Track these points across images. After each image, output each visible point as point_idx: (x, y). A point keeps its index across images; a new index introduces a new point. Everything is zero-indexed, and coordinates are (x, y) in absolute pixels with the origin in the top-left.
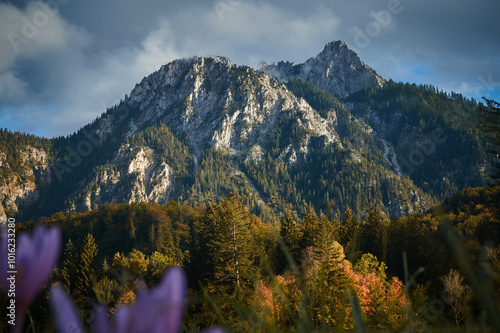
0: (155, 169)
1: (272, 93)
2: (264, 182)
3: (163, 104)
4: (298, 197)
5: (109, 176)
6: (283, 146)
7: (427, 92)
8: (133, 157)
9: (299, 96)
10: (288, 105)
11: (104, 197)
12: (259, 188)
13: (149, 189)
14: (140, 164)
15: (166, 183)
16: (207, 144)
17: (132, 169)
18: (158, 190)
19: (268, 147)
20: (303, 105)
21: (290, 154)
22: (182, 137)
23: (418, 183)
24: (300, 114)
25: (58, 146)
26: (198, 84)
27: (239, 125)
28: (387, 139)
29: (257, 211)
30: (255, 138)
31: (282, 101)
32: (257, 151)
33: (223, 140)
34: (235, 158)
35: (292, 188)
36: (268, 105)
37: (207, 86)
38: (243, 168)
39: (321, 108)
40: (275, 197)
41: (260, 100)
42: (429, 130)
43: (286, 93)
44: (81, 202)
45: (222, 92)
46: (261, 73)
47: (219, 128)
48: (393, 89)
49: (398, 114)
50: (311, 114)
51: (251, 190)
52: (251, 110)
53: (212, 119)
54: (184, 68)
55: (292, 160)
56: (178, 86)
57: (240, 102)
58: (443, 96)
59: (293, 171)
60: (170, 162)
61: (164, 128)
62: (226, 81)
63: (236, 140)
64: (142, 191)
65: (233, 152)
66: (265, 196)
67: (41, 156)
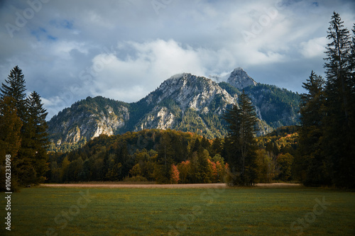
0: (167, 115)
1: (213, 87)
2: (209, 121)
3: (171, 91)
4: (221, 128)
5: (150, 118)
6: (216, 108)
7: (273, 88)
8: (159, 110)
9: (223, 88)
10: (219, 92)
11: (148, 125)
12: (207, 123)
13: (165, 123)
14: (162, 114)
15: (171, 120)
16: (188, 106)
17: (159, 115)
18: (168, 123)
19: (210, 107)
20: (225, 92)
21: (219, 110)
22: (178, 104)
23: (268, 123)
24: (223, 95)
25: (132, 106)
26: (185, 83)
27: (200, 99)
28: (257, 105)
29: (205, 132)
30: (205, 105)
31: (217, 90)
32: (206, 109)
33: (193, 105)
34: (198, 112)
35: (219, 124)
36: (211, 92)
37: (188, 84)
38: (201, 116)
39: (231, 93)
40: (212, 127)
41: (208, 90)
42: (272, 103)
43: (218, 87)
44: (139, 127)
45: (194, 87)
46: (209, 80)
47: (192, 100)
48: (260, 87)
49: (262, 96)
50: (227, 95)
51: (203, 124)
52: (205, 94)
53: (190, 97)
54: (180, 77)
55: (220, 113)
56: (177, 84)
57: (200, 91)
58: (279, 89)
59: (220, 117)
60: (173, 113)
62: (196, 83)
63: (198, 105)
64: (162, 123)
65: (197, 109)
66: (209, 127)
67: (126, 110)
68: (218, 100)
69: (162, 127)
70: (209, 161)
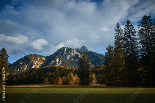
0: (59, 61)
1: (75, 52)
2: (73, 63)
3: (61, 53)
4: (77, 66)
5: (53, 62)
6: (76, 59)
7: (95, 53)
8: (56, 59)
10: (77, 54)
11: (52, 65)
12: (73, 64)
13: (58, 63)
14: (57, 60)
15: (60, 63)
16: (66, 58)
17: (56, 61)
19: (74, 59)
20: (79, 54)
22: (63, 57)
23: (93, 64)
24: (78, 55)
25: (47, 57)
26: (66, 50)
27: (70, 56)
28: (90, 58)
29: (72, 67)
30: (72, 58)
32: (73, 59)
33: (68, 58)
35: (77, 64)
36: (74, 53)
38: (71, 61)
39: (81, 54)
40: (75, 65)
41: (73, 53)
42: (95, 57)
43: (77, 52)
44: (49, 65)
45: (69, 52)
46: (74, 49)
47: (68, 56)
48: (91, 52)
49: (91, 55)
50: (80, 55)
51: (71, 64)
52: (72, 54)
53: (67, 55)
54: (64, 48)
56: (63, 50)
57: (71, 53)
58: (97, 53)
59: (77, 62)
60: (61, 60)
61: (61, 56)
62: (69, 50)
63: (70, 58)
66: (73, 65)
67: (44, 59)
68: (76, 56)
69: (57, 65)
70: (73, 76)
